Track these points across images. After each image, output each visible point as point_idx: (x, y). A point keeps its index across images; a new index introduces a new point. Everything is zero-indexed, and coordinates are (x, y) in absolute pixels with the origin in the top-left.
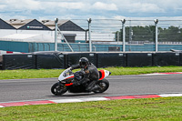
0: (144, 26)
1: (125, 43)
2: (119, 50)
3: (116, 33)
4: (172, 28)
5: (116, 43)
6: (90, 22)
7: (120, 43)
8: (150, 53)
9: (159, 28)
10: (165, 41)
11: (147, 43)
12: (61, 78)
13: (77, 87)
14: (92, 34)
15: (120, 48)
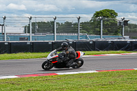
0: (46, 22)
1: (31, 35)
2: (27, 40)
3: (25, 27)
4: (67, 23)
5: (25, 35)
6: (5, 18)
7: (28, 34)
8: (50, 42)
9: (57, 23)
10: (62, 32)
11: (48, 34)
12: (49, 57)
13: (60, 64)
14: (6, 28)
15: (28, 38)
